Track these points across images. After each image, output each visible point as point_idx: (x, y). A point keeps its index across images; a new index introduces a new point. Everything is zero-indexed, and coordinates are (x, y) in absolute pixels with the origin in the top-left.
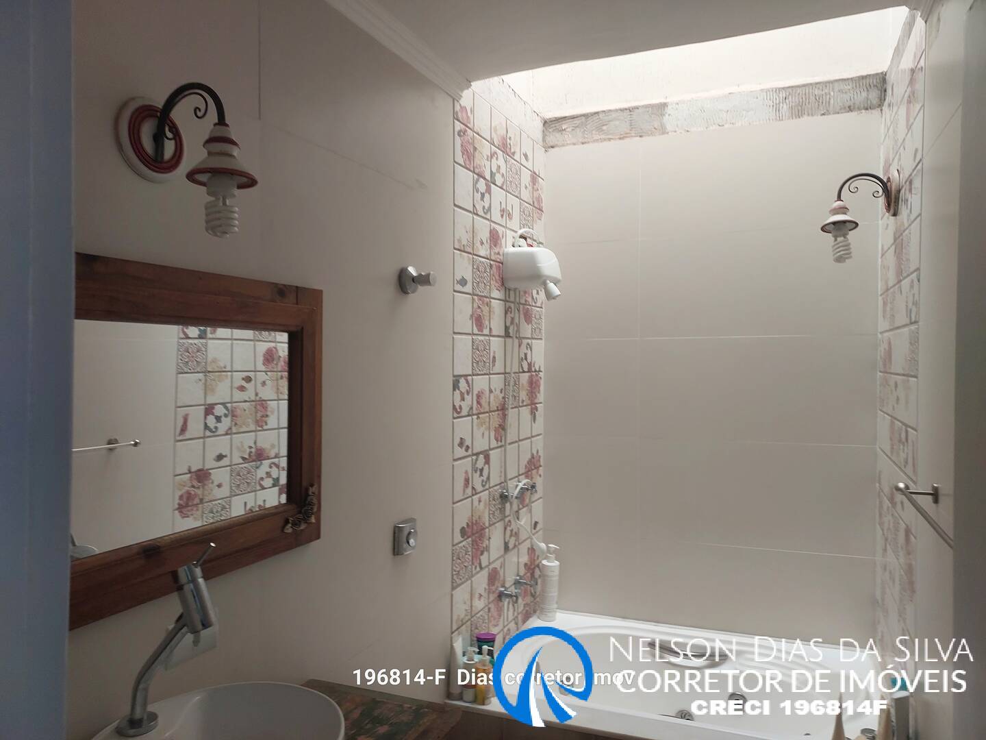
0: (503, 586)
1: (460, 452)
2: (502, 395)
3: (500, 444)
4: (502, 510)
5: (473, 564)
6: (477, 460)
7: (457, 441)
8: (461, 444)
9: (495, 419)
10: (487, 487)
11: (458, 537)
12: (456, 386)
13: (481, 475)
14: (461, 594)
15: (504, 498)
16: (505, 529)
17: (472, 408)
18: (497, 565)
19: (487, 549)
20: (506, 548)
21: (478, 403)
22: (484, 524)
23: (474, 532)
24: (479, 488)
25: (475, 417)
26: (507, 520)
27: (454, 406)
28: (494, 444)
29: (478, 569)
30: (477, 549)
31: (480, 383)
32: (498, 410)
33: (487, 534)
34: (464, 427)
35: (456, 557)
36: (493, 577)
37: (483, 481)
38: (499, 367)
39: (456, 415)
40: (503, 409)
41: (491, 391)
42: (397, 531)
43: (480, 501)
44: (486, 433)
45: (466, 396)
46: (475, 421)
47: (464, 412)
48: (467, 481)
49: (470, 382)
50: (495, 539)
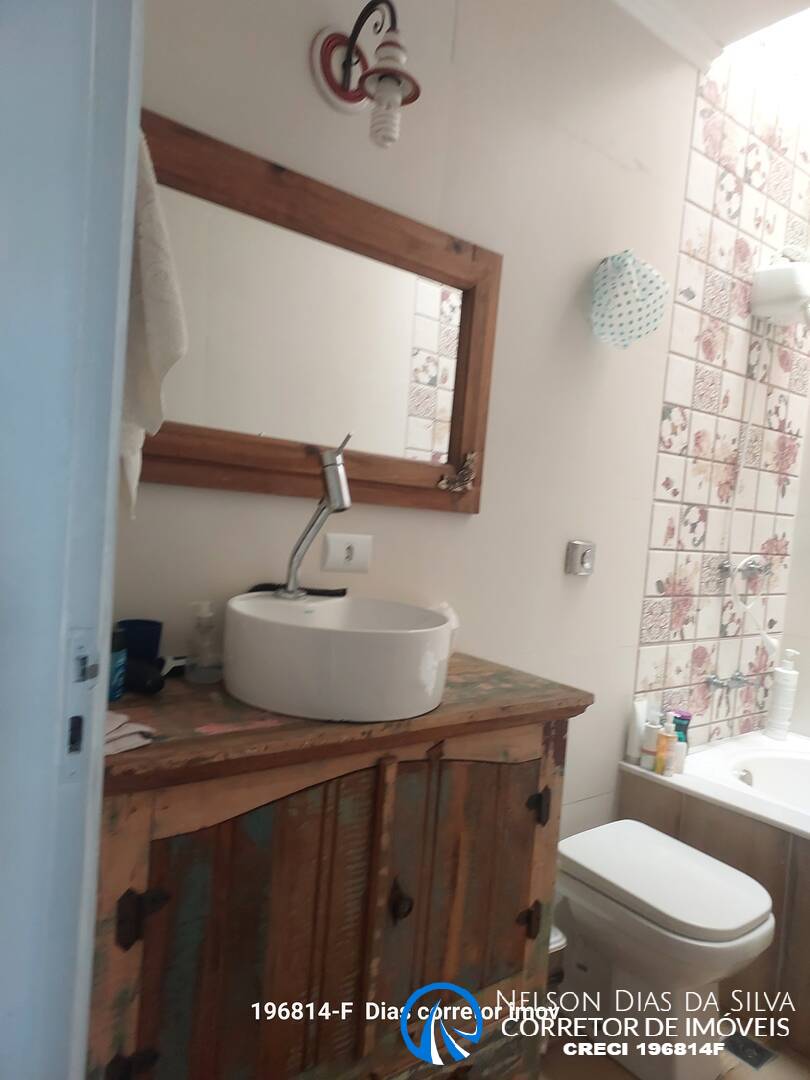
0: (714, 672)
1: (667, 494)
2: (735, 447)
3: (724, 504)
4: (721, 584)
5: (671, 629)
6: (688, 511)
7: (661, 480)
8: (667, 484)
9: (722, 473)
10: (700, 547)
11: (653, 590)
12: (666, 414)
13: (693, 530)
14: (653, 654)
15: (724, 571)
16: (724, 609)
17: (685, 447)
18: (708, 645)
19: (693, 620)
20: (723, 633)
21: (697, 444)
22: (692, 589)
23: (676, 595)
24: (688, 545)
25: (691, 460)
26: (727, 599)
27: (661, 439)
28: (715, 501)
29: (678, 637)
30: (679, 615)
31: (701, 422)
32: (724, 463)
33: (695, 603)
34: (673, 466)
35: (647, 611)
36: (699, 657)
37: (694, 540)
38: (733, 410)
39: (662, 448)
40: (734, 463)
41: (717, 437)
42: (571, 548)
43: (688, 561)
44: (706, 485)
45: (679, 430)
46: (691, 466)
47: (676, 448)
48: (671, 531)
49: (688, 417)
50: (708, 615)
